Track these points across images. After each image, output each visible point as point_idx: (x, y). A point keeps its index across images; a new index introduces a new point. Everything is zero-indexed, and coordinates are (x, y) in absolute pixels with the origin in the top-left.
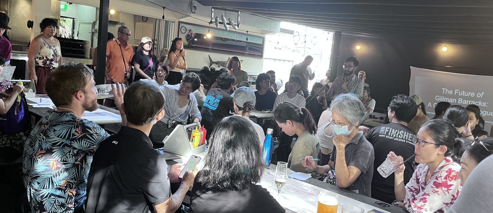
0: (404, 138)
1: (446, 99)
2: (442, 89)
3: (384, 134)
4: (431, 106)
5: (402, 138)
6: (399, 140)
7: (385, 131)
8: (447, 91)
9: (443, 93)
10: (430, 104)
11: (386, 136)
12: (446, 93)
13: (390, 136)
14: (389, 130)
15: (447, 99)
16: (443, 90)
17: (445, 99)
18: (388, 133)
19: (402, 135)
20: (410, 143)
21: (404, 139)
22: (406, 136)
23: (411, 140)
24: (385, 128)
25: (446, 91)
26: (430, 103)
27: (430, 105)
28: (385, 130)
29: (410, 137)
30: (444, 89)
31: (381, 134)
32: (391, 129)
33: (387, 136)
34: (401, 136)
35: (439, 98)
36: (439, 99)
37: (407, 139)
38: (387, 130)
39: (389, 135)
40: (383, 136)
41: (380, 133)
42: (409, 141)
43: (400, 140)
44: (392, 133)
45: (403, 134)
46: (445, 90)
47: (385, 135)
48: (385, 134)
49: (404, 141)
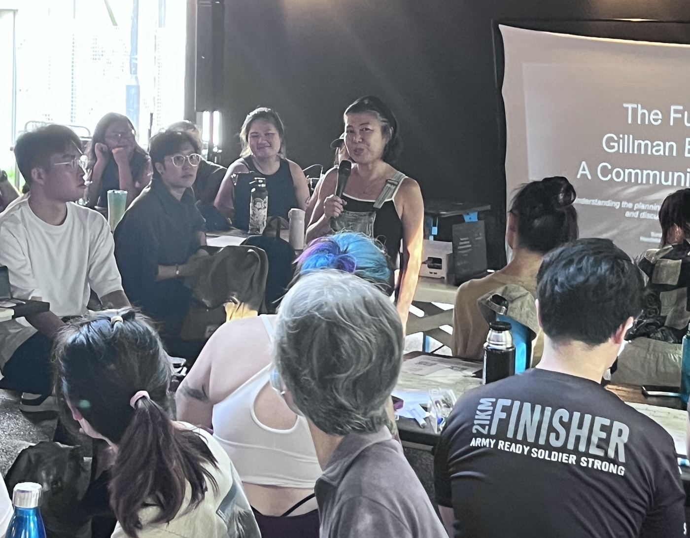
0: (571, 446)
1: (639, 145)
2: (625, 105)
3: (488, 436)
4: (590, 177)
5: (563, 449)
6: (550, 456)
7: (491, 421)
8: (643, 114)
9: (630, 121)
10: (584, 170)
11: (496, 444)
12: (639, 122)
13: (514, 441)
14: (507, 410)
15: (643, 143)
16: (627, 109)
17: (636, 142)
18: (503, 424)
19: (562, 431)
20: (598, 464)
21: (570, 452)
22: (579, 432)
23: (601, 453)
24: (494, 405)
25: (640, 112)
26: (584, 163)
27: (587, 172)
28: (492, 416)
29: (598, 434)
30: (630, 106)
31: (480, 435)
32: (517, 404)
33: (501, 444)
34: (557, 438)
35: (615, 141)
36: (616, 145)
37: (582, 448)
38: (500, 415)
39: (510, 435)
40: (485, 442)
41: (474, 431)
42: (596, 457)
43: (555, 457)
44: (522, 423)
45: (567, 426)
46: (635, 111)
47: (492, 437)
48: (493, 432)
49: (573, 459)
